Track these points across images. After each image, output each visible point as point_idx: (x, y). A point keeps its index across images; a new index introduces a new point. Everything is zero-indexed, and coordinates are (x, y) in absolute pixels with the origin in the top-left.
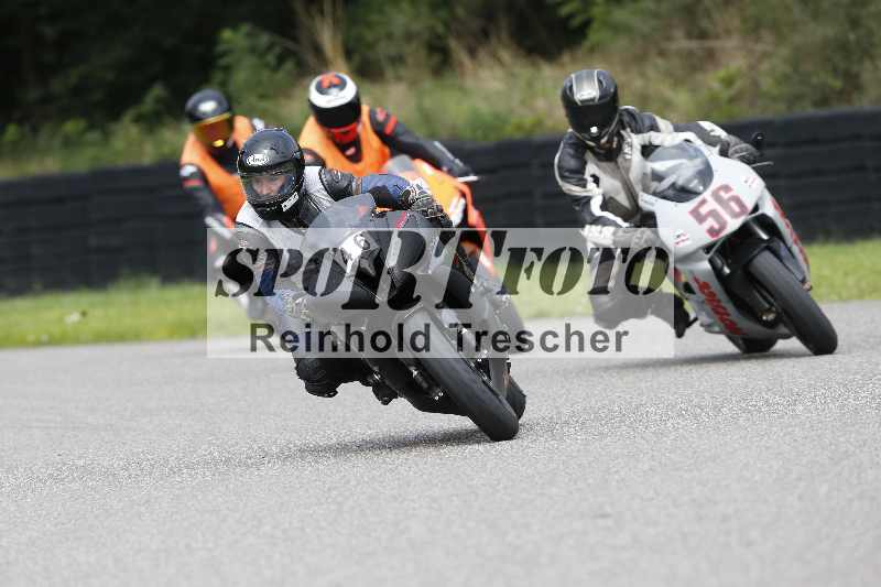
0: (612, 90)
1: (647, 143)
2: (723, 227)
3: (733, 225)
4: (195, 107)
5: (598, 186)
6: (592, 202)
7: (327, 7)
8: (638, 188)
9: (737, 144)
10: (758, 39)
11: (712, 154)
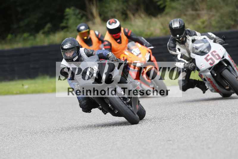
0: (183, 24)
1: (193, 39)
2: (214, 63)
3: (217, 62)
4: (79, 28)
5: (180, 51)
6: (178, 56)
7: (94, 2)
8: (191, 52)
9: (218, 39)
10: (211, 11)
11: (211, 42)
